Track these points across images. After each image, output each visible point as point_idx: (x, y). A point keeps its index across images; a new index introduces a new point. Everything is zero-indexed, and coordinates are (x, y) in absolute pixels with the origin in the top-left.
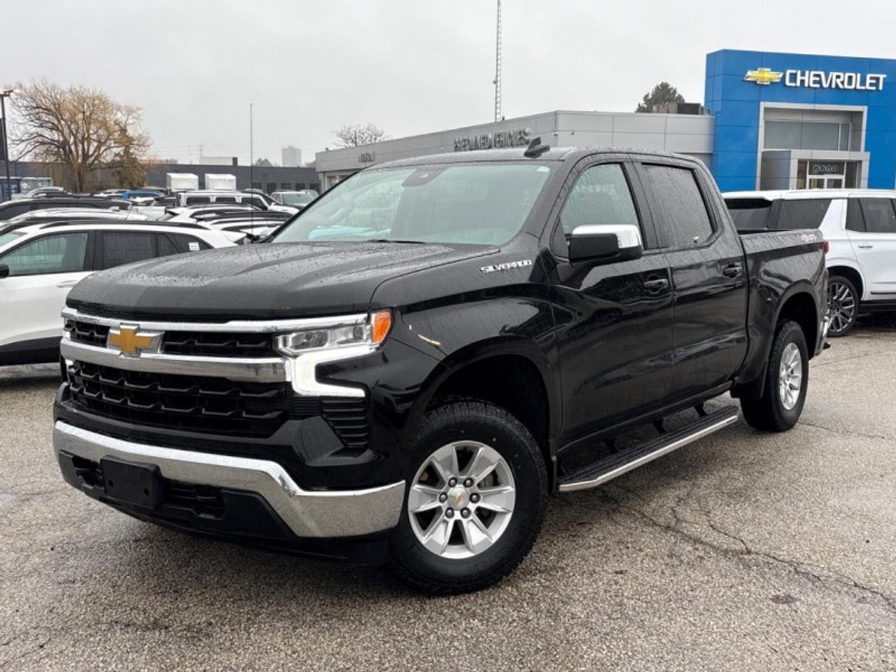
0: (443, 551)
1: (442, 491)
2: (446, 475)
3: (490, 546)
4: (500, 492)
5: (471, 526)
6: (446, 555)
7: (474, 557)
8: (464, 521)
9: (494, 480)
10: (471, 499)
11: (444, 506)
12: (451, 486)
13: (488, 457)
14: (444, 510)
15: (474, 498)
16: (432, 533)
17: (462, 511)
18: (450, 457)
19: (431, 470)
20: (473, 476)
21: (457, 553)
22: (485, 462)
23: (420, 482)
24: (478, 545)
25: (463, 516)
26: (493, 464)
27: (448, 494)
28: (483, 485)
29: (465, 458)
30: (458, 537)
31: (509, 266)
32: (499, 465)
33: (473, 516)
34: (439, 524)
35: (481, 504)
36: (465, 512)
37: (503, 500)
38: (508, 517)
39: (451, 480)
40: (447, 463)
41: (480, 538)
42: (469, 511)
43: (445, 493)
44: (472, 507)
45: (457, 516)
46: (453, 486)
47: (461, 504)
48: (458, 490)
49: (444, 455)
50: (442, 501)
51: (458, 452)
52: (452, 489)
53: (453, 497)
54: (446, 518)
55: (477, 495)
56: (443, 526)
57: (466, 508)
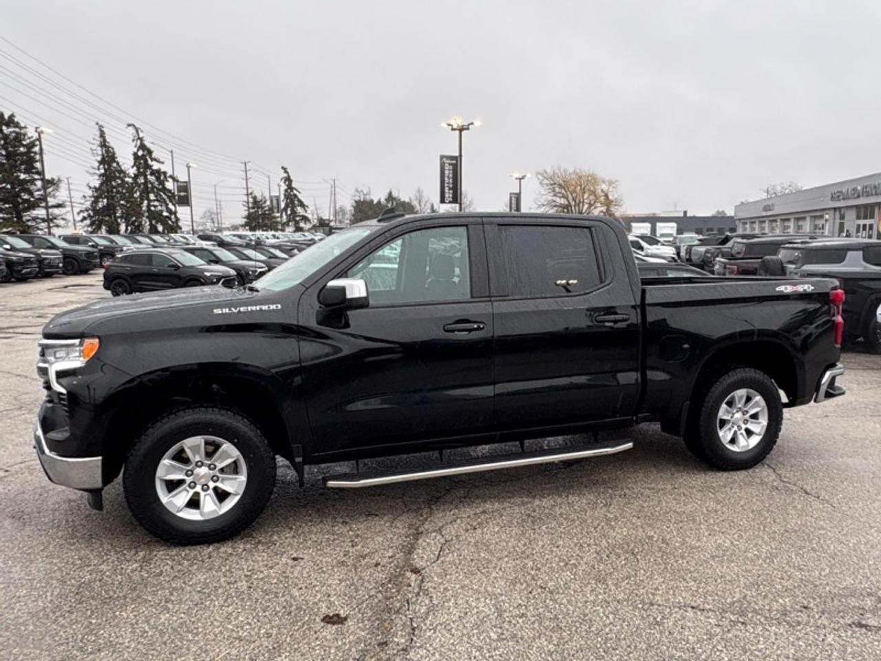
0: (179, 512)
1: (189, 468)
2: (194, 458)
3: (218, 515)
4: (235, 479)
5: (208, 498)
6: (181, 515)
7: (204, 520)
8: (202, 494)
9: (234, 469)
10: (212, 479)
11: (189, 480)
12: (197, 465)
13: (229, 452)
14: (187, 482)
15: (215, 479)
16: (173, 496)
17: (203, 486)
18: (198, 446)
19: (181, 451)
20: (217, 464)
21: (192, 515)
22: (226, 455)
23: (170, 458)
24: (209, 513)
25: (203, 489)
26: (232, 458)
27: (195, 472)
28: (225, 470)
30: (194, 503)
32: (237, 459)
33: (211, 492)
34: (180, 492)
35: (219, 484)
36: (205, 487)
37: (235, 486)
38: (237, 498)
39: (198, 462)
40: (195, 449)
41: (210, 508)
42: (208, 487)
43: (192, 471)
44: (212, 485)
45: (198, 488)
46: (200, 467)
47: (203, 481)
48: (204, 470)
49: (193, 444)
50: (187, 475)
51: (206, 444)
52: (198, 469)
53: (198, 475)
54: (188, 488)
55: (218, 478)
56: (185, 493)
57: (206, 485)
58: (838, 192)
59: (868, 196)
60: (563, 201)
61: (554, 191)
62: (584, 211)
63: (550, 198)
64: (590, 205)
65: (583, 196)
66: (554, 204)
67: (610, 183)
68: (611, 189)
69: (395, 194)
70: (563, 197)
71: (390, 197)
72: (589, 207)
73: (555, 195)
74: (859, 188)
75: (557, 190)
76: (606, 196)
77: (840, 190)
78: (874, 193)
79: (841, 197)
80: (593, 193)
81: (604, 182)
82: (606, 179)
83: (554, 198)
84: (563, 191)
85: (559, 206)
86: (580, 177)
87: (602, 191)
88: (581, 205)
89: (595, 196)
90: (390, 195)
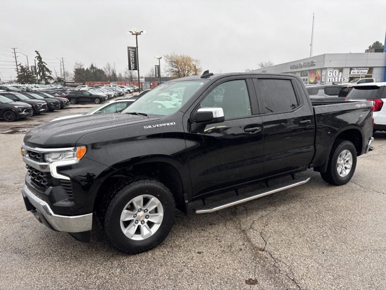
0: (132, 237)
1: (135, 213)
2: (138, 207)
3: (151, 236)
4: (157, 216)
5: (144, 227)
7: (144, 240)
8: (142, 226)
9: (156, 210)
10: (146, 218)
11: (135, 219)
12: (139, 211)
13: (155, 201)
14: (135, 221)
16: (128, 229)
17: (141, 222)
18: (140, 201)
19: (132, 204)
20: (148, 209)
21: (138, 238)
22: (153, 203)
23: (127, 209)
24: (146, 235)
25: (142, 224)
26: (156, 205)
27: (137, 215)
28: (151, 212)
29: (146, 201)
30: (138, 231)
31: (161, 125)
32: (159, 205)
33: (146, 224)
34: (132, 226)
35: (149, 220)
36: (143, 222)
37: (158, 219)
38: (159, 226)
39: (139, 209)
40: (138, 203)
41: (147, 233)
42: (144, 222)
44: (146, 220)
45: (140, 223)
46: (140, 212)
47: (142, 219)
48: (141, 214)
49: (138, 200)
50: (134, 217)
51: (144, 198)
52: (139, 213)
53: (139, 216)
54: (135, 224)
55: (149, 216)
56: (133, 227)
57: (143, 221)
58: (294, 65)
59: (305, 67)
60: (176, 69)
61: (172, 65)
62: (186, 74)
63: (171, 68)
64: (188, 71)
65: (185, 67)
66: (172, 71)
67: (197, 61)
68: (197, 64)
69: (94, 66)
70: (176, 67)
71: (92, 67)
72: (188, 72)
73: (173, 67)
74: (302, 64)
75: (174, 64)
76: (195, 67)
77: (294, 64)
78: (308, 66)
79: (294, 68)
80: (189, 65)
81: (194, 61)
82: (195, 59)
83: (172, 68)
84: (176, 65)
85: (175, 72)
86: (184, 59)
87: (193, 65)
88: (184, 71)
89: (190, 67)
90: (92, 66)
